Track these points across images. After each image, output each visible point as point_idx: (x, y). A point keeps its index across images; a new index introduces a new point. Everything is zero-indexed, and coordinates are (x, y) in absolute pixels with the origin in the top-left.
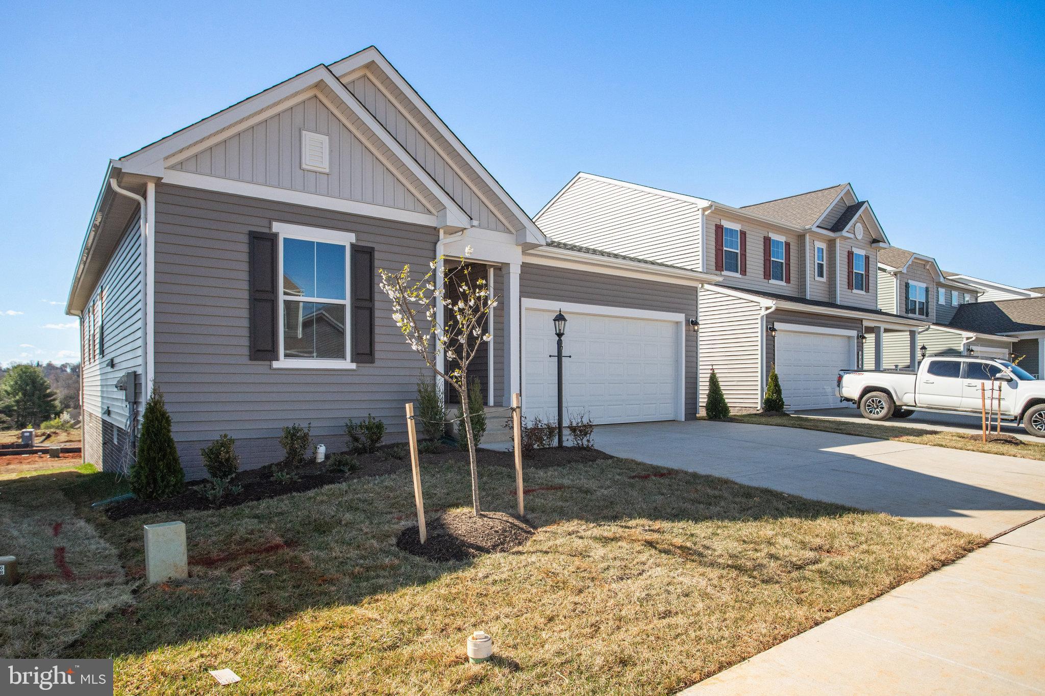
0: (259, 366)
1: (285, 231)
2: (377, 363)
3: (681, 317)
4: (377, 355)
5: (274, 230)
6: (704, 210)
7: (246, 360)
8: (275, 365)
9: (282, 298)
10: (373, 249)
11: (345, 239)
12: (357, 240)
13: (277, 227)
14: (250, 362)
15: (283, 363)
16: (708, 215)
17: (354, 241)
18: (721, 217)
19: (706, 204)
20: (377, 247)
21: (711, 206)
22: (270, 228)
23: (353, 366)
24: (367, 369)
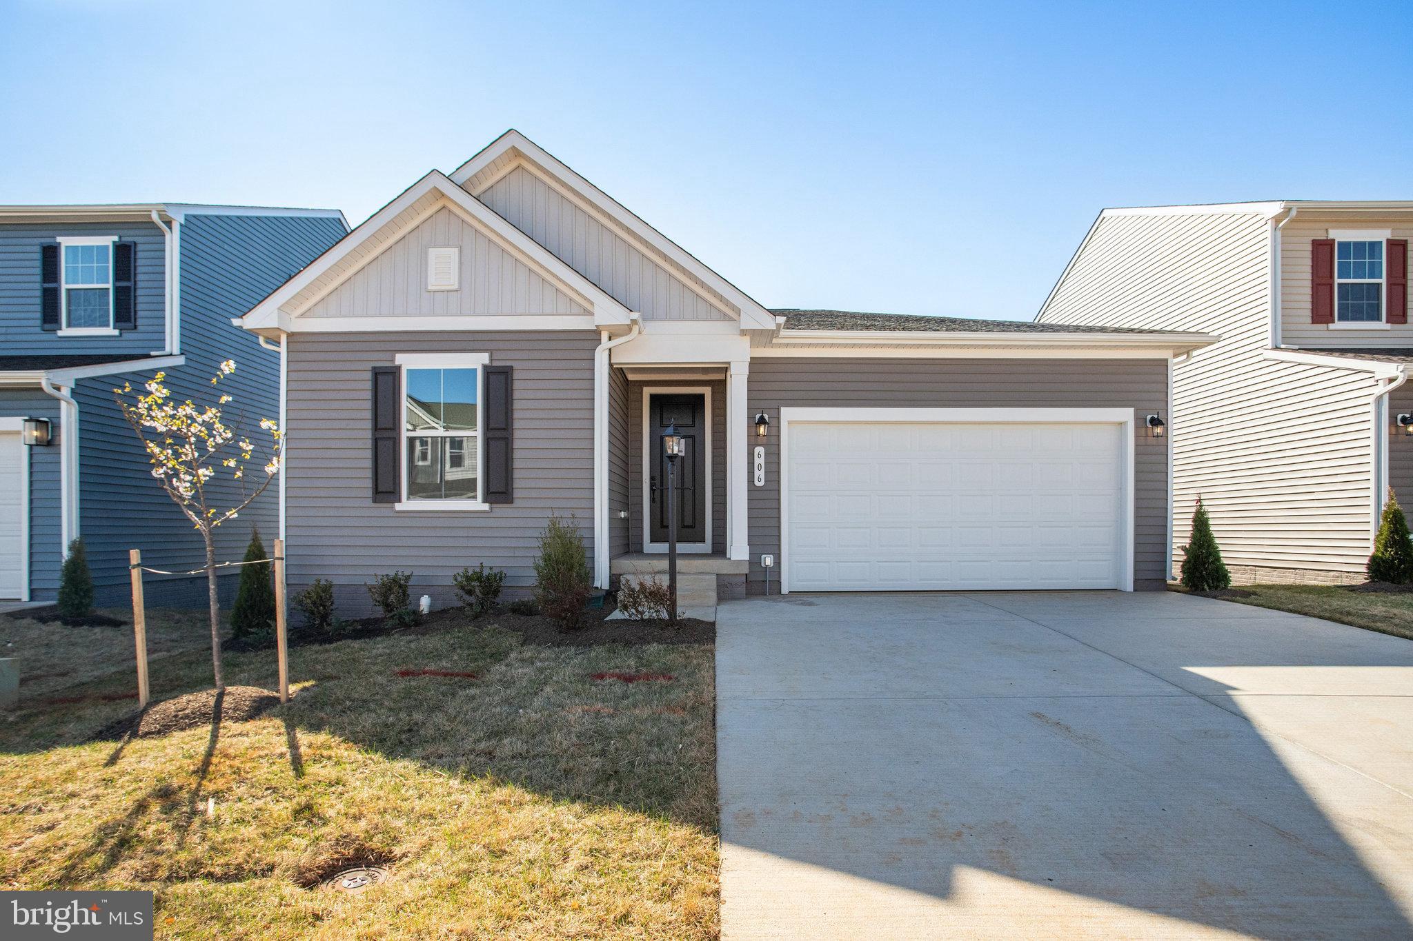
0: (382, 509)
1: (407, 362)
2: (517, 503)
3: (1126, 415)
4: (517, 494)
5: (397, 363)
6: (1277, 219)
7: (369, 503)
8: (398, 507)
9: (405, 435)
10: (511, 368)
11: (476, 361)
12: (491, 360)
13: (401, 359)
14: (373, 505)
15: (407, 504)
16: (1284, 228)
17: (487, 362)
18: (1326, 225)
19: (1276, 208)
20: (516, 365)
21: (1288, 211)
22: (393, 360)
23: (486, 507)
24: (502, 510)
